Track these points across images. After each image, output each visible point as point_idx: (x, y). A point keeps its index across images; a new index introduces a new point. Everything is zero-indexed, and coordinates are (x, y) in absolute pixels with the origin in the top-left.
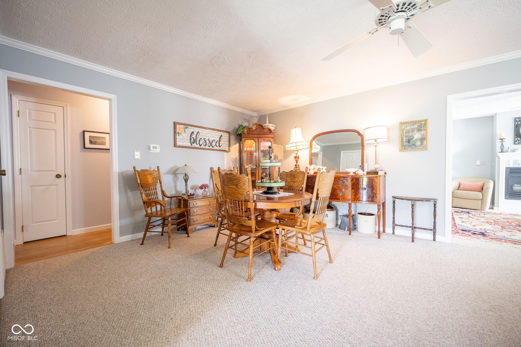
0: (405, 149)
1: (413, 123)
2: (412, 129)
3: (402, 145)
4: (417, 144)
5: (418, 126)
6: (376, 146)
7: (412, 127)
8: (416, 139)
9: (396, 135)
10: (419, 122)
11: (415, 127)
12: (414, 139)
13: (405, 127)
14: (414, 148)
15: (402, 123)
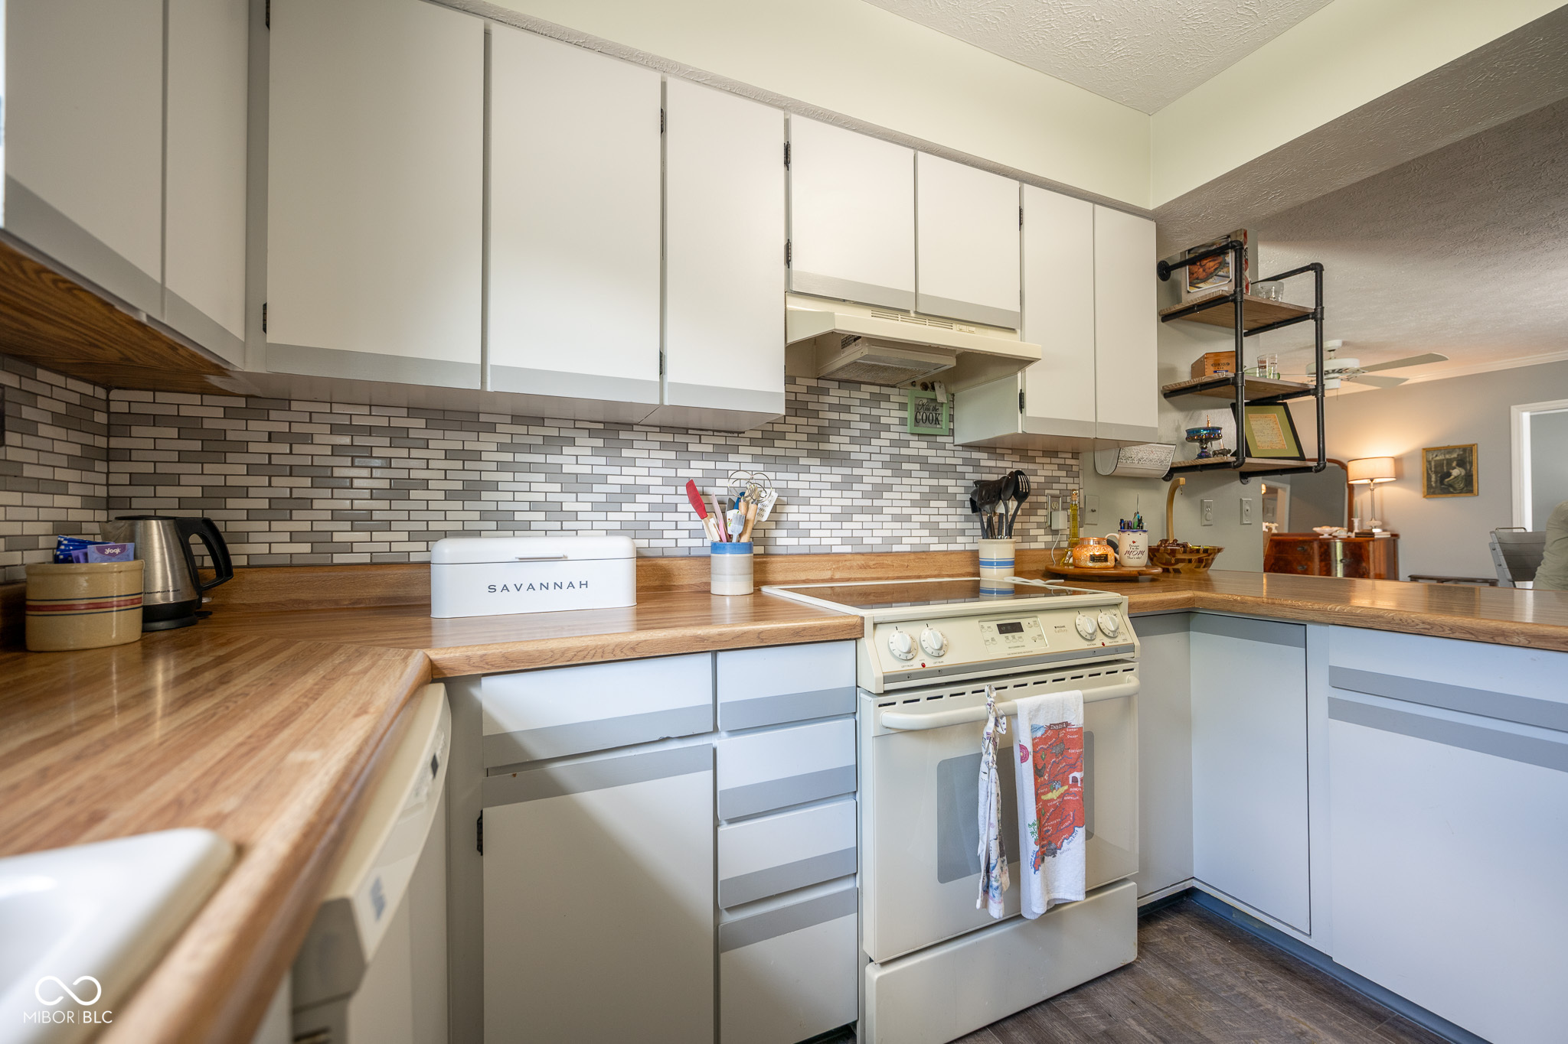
0: (1434, 493)
1: (1449, 450)
2: (1447, 459)
3: (1429, 486)
4: (1456, 486)
5: (1458, 455)
6: (1372, 490)
7: (1447, 456)
8: (1455, 477)
9: (1416, 469)
10: (1459, 447)
11: (1452, 457)
12: (1452, 477)
13: (1434, 456)
14: (1452, 493)
15: (1427, 450)
